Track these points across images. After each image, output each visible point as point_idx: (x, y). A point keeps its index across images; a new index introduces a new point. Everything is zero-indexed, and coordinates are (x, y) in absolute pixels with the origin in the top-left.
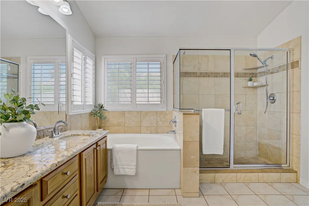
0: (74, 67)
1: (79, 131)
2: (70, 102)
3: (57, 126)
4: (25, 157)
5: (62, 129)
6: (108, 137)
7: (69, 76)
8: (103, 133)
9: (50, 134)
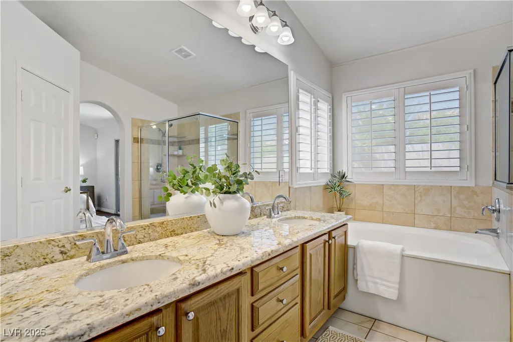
0: (300, 117)
1: (306, 212)
2: (294, 169)
3: (276, 202)
4: (238, 237)
5: (283, 208)
6: (349, 225)
7: (294, 130)
8: (340, 219)
9: (268, 213)
